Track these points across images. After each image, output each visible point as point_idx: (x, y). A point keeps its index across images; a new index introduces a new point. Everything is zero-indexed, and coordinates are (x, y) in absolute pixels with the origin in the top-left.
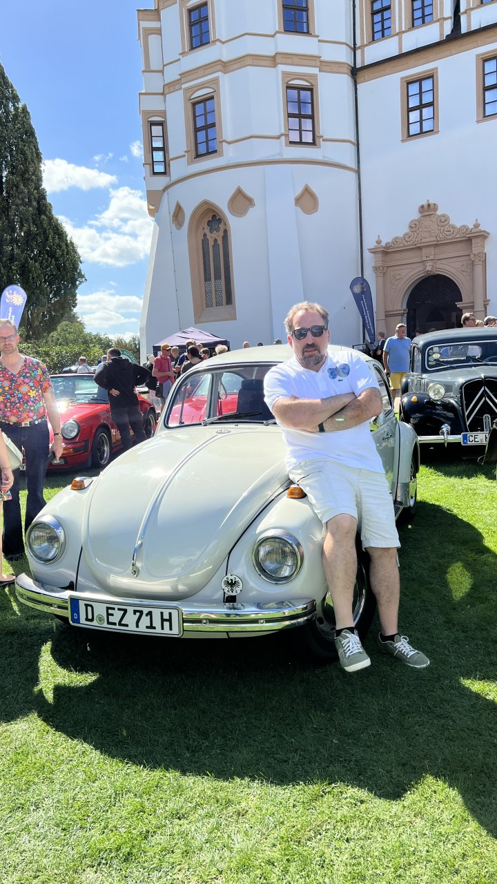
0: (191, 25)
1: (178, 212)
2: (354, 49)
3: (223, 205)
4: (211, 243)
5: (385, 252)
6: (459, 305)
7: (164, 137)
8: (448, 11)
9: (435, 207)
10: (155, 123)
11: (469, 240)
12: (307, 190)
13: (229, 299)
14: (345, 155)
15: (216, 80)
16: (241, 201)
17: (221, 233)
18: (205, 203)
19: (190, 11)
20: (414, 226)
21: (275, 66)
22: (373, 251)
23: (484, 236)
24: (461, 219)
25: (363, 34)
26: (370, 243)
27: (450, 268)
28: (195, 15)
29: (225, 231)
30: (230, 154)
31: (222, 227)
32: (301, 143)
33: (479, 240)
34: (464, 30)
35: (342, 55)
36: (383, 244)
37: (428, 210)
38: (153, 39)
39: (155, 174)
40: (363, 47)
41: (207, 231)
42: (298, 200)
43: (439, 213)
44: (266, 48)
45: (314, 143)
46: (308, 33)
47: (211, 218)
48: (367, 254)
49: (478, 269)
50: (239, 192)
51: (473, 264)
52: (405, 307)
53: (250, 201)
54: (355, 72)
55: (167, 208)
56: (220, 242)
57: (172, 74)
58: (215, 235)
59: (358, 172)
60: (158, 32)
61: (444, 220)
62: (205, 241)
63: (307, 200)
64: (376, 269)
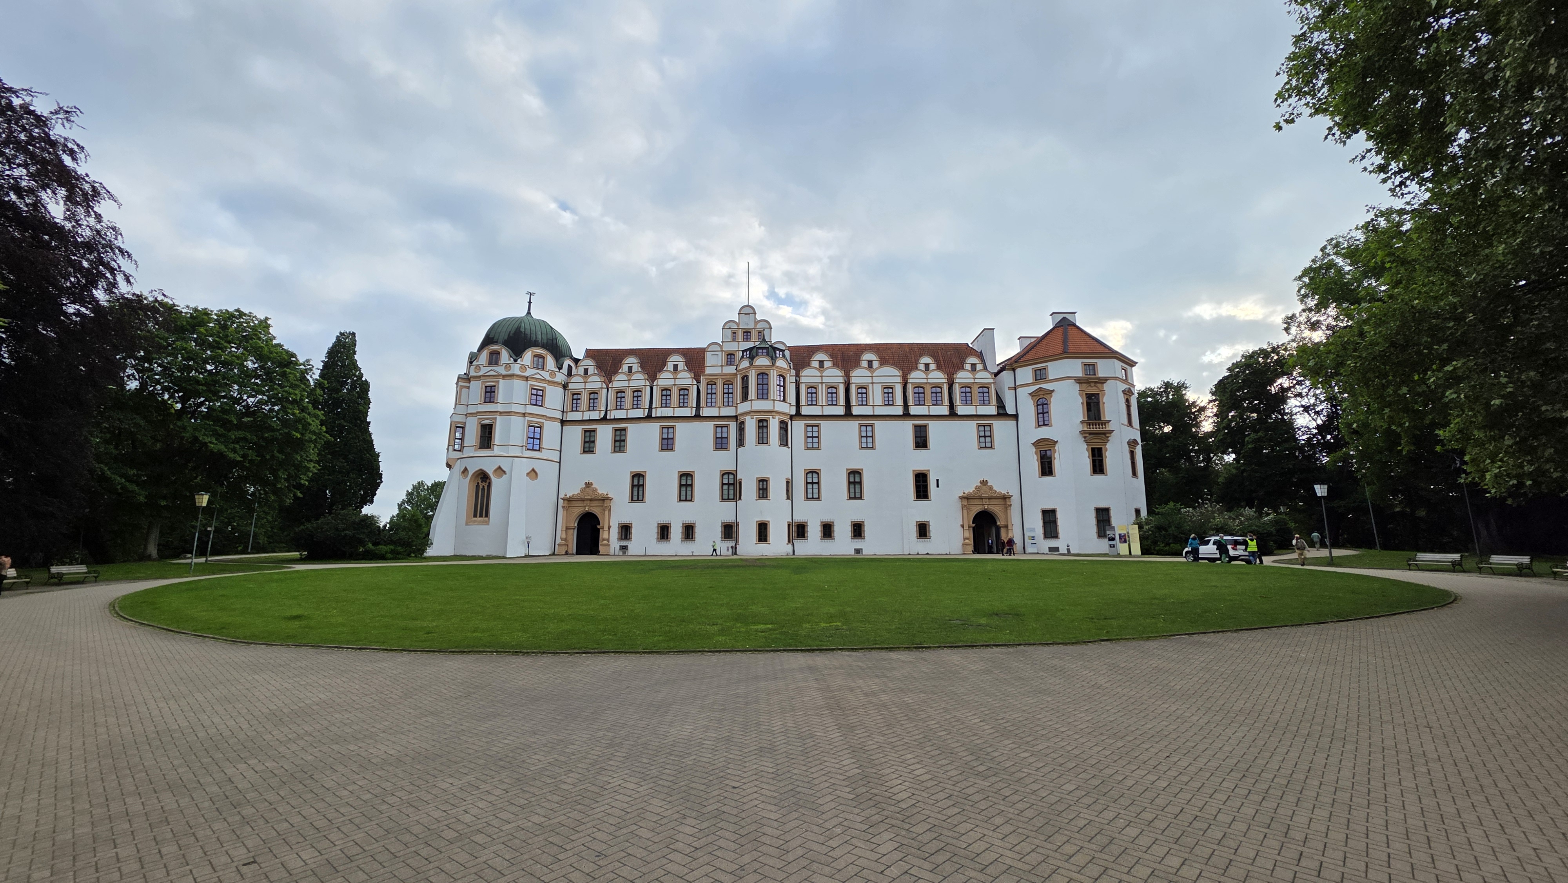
0: (486, 392)
1: (466, 470)
2: (563, 412)
3: (490, 472)
4: (481, 487)
5: (569, 500)
6: (598, 527)
7: (463, 434)
8: (603, 408)
9: (592, 484)
10: (458, 427)
11: (604, 500)
12: (533, 470)
13: (487, 515)
14: (555, 456)
15: (496, 418)
16: (500, 471)
17: (487, 484)
18: (481, 470)
19: (486, 387)
20: (582, 491)
21: (524, 417)
22: (563, 499)
23: (611, 499)
24: (602, 491)
25: (568, 408)
26: (561, 496)
27: (596, 511)
28: (489, 389)
29: (489, 483)
30: (497, 451)
31: (488, 481)
32: (533, 450)
33: (608, 501)
34: (608, 418)
35: (559, 415)
36: (568, 496)
37: (588, 485)
38: (464, 390)
39: (455, 450)
40: (567, 412)
41: (480, 482)
42: (528, 474)
43: (593, 486)
44: (521, 409)
45: (539, 450)
46: (541, 406)
47: (483, 477)
48: (561, 501)
49: (607, 513)
50: (500, 468)
51: (604, 510)
52: (576, 525)
53: (504, 472)
54: (563, 422)
55: (458, 467)
56: (486, 488)
57: (471, 410)
58: (484, 484)
59: (560, 463)
60: (468, 388)
61: (595, 490)
62: (478, 486)
63: (533, 474)
64: (563, 507)
